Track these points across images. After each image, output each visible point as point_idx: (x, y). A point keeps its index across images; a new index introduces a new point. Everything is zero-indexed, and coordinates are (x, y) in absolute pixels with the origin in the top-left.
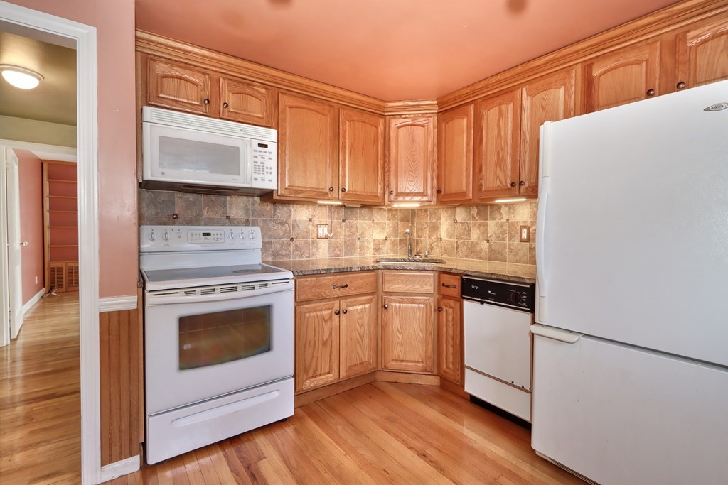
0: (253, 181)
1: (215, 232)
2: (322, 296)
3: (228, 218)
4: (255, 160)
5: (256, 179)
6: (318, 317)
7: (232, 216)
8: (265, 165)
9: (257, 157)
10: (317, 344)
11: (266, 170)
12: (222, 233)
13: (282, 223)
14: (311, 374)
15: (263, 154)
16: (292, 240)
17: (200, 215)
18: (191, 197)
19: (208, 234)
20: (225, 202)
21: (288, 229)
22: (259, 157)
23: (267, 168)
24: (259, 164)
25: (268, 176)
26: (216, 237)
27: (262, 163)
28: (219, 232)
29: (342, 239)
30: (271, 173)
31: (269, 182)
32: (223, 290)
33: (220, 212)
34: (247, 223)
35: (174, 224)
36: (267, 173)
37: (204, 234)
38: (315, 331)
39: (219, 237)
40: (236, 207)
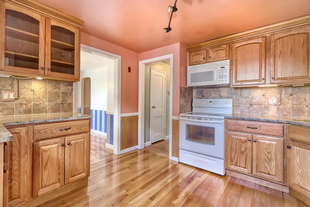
0: (218, 82)
1: (213, 101)
2: (240, 130)
3: (220, 96)
4: (219, 74)
5: (219, 81)
6: (238, 139)
7: (222, 95)
8: (223, 75)
9: (220, 73)
10: (237, 151)
11: (224, 77)
12: (216, 101)
13: (246, 98)
14: (234, 163)
15: (223, 71)
16: (251, 105)
17: (211, 95)
18: (208, 90)
19: (211, 102)
20: (219, 90)
21: (249, 100)
22: (221, 72)
23: (224, 76)
24: (221, 75)
25: (224, 79)
26: (214, 103)
27: (222, 74)
28: (215, 101)
29: (289, 105)
30: (226, 77)
31: (225, 81)
32: (198, 119)
33: (218, 94)
34: (228, 98)
35: (203, 98)
36: (224, 78)
37: (210, 102)
38: (236, 145)
39: (215, 103)
40: (224, 92)
